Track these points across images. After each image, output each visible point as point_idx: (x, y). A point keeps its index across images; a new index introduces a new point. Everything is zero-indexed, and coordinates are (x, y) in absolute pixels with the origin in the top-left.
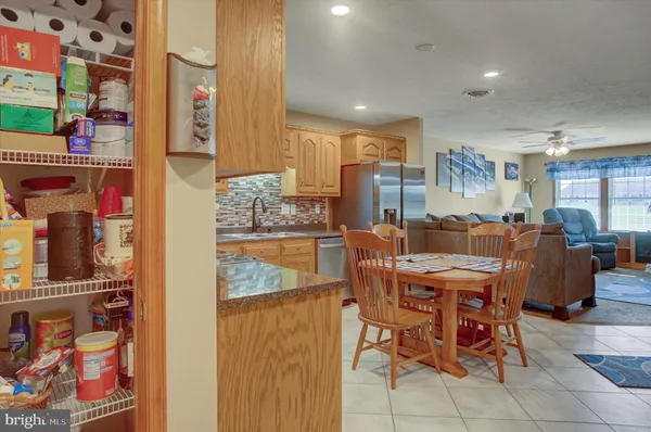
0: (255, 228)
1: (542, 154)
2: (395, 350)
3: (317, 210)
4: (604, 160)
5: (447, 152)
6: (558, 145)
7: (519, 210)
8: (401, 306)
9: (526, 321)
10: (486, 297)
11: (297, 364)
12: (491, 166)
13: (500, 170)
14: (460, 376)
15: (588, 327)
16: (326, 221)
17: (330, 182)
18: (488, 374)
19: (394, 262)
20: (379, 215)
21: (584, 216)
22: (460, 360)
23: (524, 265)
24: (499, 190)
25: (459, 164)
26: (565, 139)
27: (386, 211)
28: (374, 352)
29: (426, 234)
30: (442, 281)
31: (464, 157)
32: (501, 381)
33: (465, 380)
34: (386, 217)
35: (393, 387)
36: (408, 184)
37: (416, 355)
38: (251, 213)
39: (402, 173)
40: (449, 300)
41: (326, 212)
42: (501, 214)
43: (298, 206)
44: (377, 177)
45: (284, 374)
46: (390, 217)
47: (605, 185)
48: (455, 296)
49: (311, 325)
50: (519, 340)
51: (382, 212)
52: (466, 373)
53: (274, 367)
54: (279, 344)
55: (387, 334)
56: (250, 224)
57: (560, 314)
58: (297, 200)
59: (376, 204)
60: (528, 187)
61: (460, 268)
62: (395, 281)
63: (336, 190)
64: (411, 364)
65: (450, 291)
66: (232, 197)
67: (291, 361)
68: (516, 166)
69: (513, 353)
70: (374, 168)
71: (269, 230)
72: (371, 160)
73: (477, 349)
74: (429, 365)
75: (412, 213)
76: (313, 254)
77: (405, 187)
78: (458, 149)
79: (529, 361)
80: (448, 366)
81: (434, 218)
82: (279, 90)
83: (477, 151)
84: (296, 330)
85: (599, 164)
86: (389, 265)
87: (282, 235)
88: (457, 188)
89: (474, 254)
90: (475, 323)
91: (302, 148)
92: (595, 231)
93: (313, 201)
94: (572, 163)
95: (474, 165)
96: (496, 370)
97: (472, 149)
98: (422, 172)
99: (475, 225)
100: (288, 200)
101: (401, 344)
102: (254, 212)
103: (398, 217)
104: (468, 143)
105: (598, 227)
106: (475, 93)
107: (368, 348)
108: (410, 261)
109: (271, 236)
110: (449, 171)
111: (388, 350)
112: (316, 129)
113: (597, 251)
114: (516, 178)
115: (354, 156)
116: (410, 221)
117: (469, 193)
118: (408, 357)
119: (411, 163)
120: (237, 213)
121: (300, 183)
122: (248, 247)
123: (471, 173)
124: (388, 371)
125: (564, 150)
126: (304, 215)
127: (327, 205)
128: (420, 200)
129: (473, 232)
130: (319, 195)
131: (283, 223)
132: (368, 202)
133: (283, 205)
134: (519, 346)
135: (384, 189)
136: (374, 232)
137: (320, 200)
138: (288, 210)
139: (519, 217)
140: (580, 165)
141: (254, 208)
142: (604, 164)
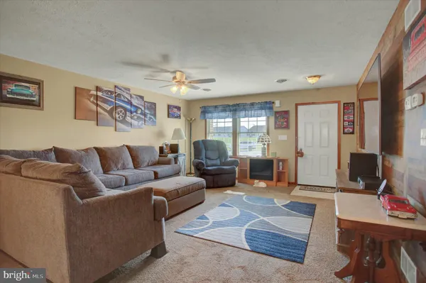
4: (234, 105)
5: (95, 88)
6: (181, 84)
7: (174, 142)
12: (152, 107)
13: (162, 111)
21: (220, 146)
24: (161, 126)
31: (116, 96)
47: (235, 123)
60: (190, 124)
68: (179, 108)
78: (108, 88)
83: (133, 92)
85: (232, 108)
92: (227, 157)
94: (216, 107)
97: (128, 89)
110: (94, 106)
114: (179, 117)
123: (126, 110)
140: (220, 108)
142: (234, 108)
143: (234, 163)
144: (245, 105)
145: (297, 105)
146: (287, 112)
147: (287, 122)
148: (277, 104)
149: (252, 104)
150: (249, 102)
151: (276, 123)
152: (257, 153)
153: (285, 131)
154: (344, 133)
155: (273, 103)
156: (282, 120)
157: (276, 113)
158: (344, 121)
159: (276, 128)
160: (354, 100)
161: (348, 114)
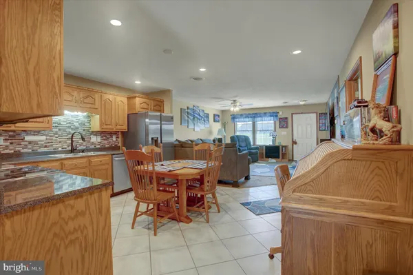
0: (73, 150)
1: (228, 111)
2: (156, 214)
3: (114, 139)
4: (254, 114)
5: (186, 108)
6: (235, 106)
7: (220, 137)
8: (158, 190)
9: (220, 190)
10: (201, 180)
11: (77, 238)
12: (207, 116)
13: (211, 118)
14: (188, 223)
15: (247, 189)
16: (120, 145)
17: (121, 123)
18: (202, 220)
19: (153, 166)
20: (148, 141)
21: (246, 139)
22: (189, 214)
23: (217, 163)
24: (211, 127)
25: (191, 115)
26: (238, 104)
27: (152, 139)
28: (144, 217)
29: (175, 150)
30: (177, 175)
31: (194, 111)
32: (208, 222)
33: (191, 224)
34: (152, 142)
35: (155, 235)
36: (164, 124)
37: (167, 215)
38: (70, 142)
39: (161, 118)
40: (182, 184)
41: (120, 140)
42: (212, 139)
43: (102, 137)
44: (147, 120)
45: (66, 247)
46: (155, 142)
47: (254, 125)
48: (185, 182)
49: (88, 212)
50: (216, 201)
51: (150, 139)
52: (191, 221)
53: (58, 244)
54: (62, 228)
55: (151, 206)
56: (70, 148)
57: (236, 185)
58: (102, 133)
59: (147, 135)
60: (224, 125)
61: (187, 168)
62: (154, 177)
63: (125, 128)
64: (165, 220)
65: (181, 180)
66: (56, 132)
67: (72, 237)
68: (219, 116)
69: (214, 206)
70: (146, 115)
71: (83, 151)
72: (144, 111)
73: (198, 207)
74: (173, 220)
75: (166, 139)
76: (110, 164)
77: (163, 126)
78: (191, 107)
79: (221, 210)
80: (182, 218)
81: (179, 141)
82: (58, 61)
83: (201, 108)
84: (76, 216)
85: (252, 116)
86: (150, 168)
87: (92, 154)
88: (191, 126)
89: (196, 159)
90: (196, 195)
91: (103, 103)
92: (250, 145)
93: (111, 134)
94: (241, 115)
95: (200, 115)
96: (205, 217)
97: (198, 107)
98: (172, 118)
99: (197, 145)
100: (95, 133)
101: (158, 210)
102: (72, 141)
103: (159, 141)
104: (196, 104)
105: (252, 144)
106: (196, 79)
107: (140, 215)
108: (162, 165)
109: (84, 154)
110: (187, 118)
111: (151, 215)
112: (111, 92)
113: (250, 154)
114: (219, 121)
115: (135, 109)
116: (164, 144)
117: (197, 129)
118: (163, 217)
119: (166, 113)
120: (60, 142)
121: (102, 124)
122: (66, 162)
123: (198, 119)
124: (151, 226)
125: (237, 109)
126: (106, 142)
127: (120, 136)
128: (171, 133)
129: (196, 148)
130: (114, 130)
131: (93, 147)
132: (143, 134)
133: (92, 136)
134: (216, 203)
135: (152, 127)
136: (143, 151)
137: (116, 133)
138: (95, 139)
139: (220, 140)
140: (245, 116)
141: (72, 138)
143: (257, 148)
144: (260, 114)
145: (292, 114)
146: (286, 118)
147: (287, 124)
148: (281, 113)
149: (265, 113)
150: (263, 112)
151: (280, 124)
152: (269, 143)
153: (285, 129)
154: (320, 130)
155: (278, 113)
156: (284, 123)
157: (280, 119)
158: (320, 123)
159: (280, 128)
161: (322, 119)
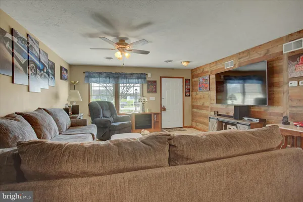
4: (117, 74)
12: (53, 67)
21: (111, 106)
24: (57, 87)
60: (73, 86)
68: (66, 71)
78: (22, 35)
83: (41, 47)
85: (115, 76)
92: (116, 115)
94: (100, 73)
97: (37, 42)
110: (9, 55)
114: (67, 79)
142: (117, 76)
144: (125, 74)
145: (161, 78)
146: (155, 82)
147: (156, 88)
148: (149, 76)
149: (132, 74)
150: (129, 72)
151: (148, 88)
153: (154, 94)
154: (186, 96)
155: (147, 75)
156: (152, 87)
157: (149, 82)
158: (186, 89)
159: (148, 92)
160: (189, 77)
161: (188, 85)
